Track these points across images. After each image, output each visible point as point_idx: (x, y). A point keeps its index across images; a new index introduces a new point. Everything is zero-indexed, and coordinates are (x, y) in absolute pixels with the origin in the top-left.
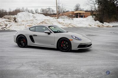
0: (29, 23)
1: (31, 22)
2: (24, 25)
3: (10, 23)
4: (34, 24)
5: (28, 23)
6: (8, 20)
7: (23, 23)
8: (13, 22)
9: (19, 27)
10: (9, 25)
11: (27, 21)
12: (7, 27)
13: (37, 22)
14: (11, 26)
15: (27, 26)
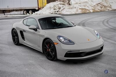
0: (82, 5)
1: (85, 4)
2: (76, 8)
3: (63, 6)
4: (88, 7)
5: (80, 6)
6: (62, 3)
7: (75, 6)
8: (66, 5)
9: (70, 10)
10: (62, 8)
11: (80, 3)
12: (60, 10)
13: (92, 4)
14: (64, 9)
15: (78, 9)
